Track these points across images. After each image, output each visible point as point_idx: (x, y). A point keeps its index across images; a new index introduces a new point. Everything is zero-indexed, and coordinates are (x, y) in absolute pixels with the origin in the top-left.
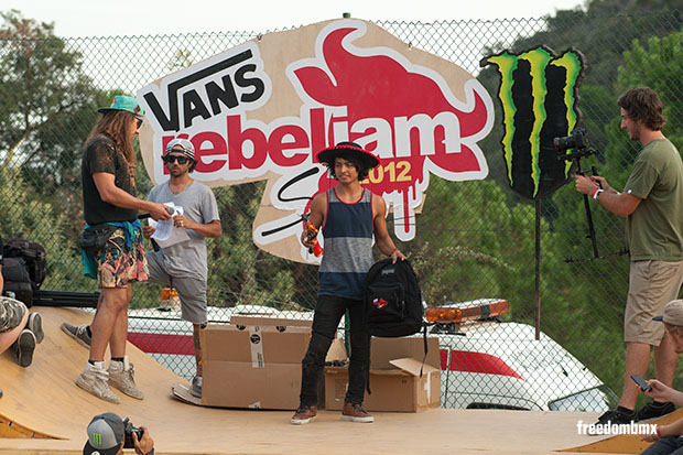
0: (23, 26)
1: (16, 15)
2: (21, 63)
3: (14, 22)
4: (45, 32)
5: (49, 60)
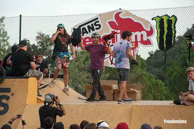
0: (42, 35)
2: (42, 44)
3: (40, 34)
4: (47, 37)
5: (48, 43)
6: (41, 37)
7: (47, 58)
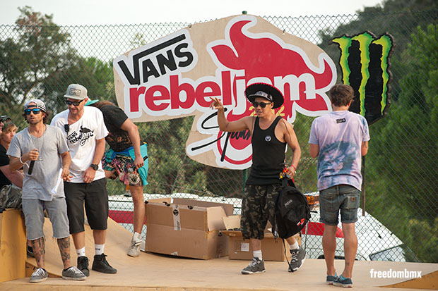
0: (33, 16)
1: (28, 10)
2: (32, 40)
3: (27, 14)
4: (47, 21)
5: (50, 38)
6: (28, 23)
7: (46, 78)
